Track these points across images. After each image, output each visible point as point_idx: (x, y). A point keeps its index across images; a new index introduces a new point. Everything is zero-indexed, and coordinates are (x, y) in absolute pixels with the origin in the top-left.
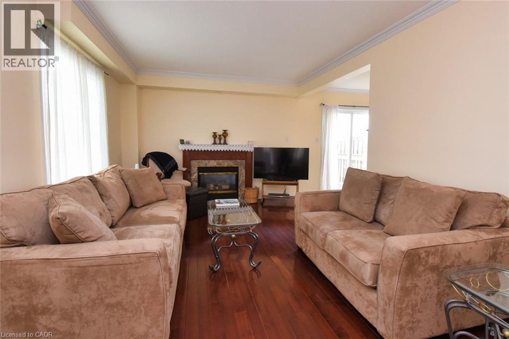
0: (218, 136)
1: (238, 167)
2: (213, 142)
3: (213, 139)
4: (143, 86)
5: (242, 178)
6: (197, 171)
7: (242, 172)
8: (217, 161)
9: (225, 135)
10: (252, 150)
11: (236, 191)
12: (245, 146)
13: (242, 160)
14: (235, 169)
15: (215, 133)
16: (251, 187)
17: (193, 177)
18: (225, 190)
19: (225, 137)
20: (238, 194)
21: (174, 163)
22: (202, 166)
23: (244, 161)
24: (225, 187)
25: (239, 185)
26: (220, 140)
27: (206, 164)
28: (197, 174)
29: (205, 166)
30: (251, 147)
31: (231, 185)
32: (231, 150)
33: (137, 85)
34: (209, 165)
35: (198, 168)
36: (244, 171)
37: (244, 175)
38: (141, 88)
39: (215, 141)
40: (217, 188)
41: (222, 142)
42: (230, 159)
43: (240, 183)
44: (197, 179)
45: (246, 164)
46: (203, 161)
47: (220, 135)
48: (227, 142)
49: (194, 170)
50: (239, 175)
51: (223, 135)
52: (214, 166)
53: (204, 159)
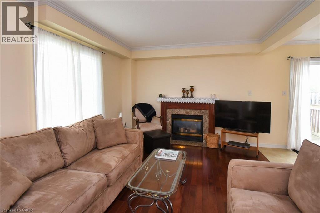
0: (186, 91)
1: (203, 116)
2: (182, 96)
3: (182, 93)
4: (137, 59)
5: (206, 125)
6: (171, 117)
7: (206, 120)
8: (186, 110)
9: (191, 90)
10: (214, 103)
11: (201, 135)
12: (208, 99)
13: (206, 110)
14: (200, 118)
15: (184, 89)
16: (214, 133)
17: (168, 122)
18: (193, 133)
19: (192, 92)
20: (202, 138)
21: (154, 111)
22: (174, 113)
23: (208, 111)
24: (192, 131)
25: (204, 130)
26: (188, 94)
27: (177, 112)
28: (171, 119)
29: (176, 114)
30: (213, 100)
31: (198, 130)
32: (196, 102)
33: (132, 59)
34: (180, 113)
35: (172, 115)
36: (207, 120)
37: (208, 123)
38: (136, 60)
39: (184, 95)
40: (186, 131)
41: (189, 95)
42: (196, 109)
43: (204, 129)
44: (171, 123)
45: (209, 113)
46: (175, 110)
47: (188, 91)
48: (194, 96)
49: (169, 116)
50: (204, 123)
51: (190, 90)
52: (184, 114)
53: (176, 109)
